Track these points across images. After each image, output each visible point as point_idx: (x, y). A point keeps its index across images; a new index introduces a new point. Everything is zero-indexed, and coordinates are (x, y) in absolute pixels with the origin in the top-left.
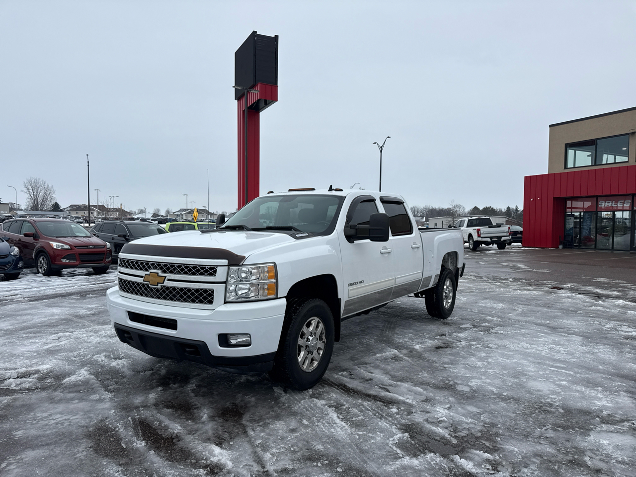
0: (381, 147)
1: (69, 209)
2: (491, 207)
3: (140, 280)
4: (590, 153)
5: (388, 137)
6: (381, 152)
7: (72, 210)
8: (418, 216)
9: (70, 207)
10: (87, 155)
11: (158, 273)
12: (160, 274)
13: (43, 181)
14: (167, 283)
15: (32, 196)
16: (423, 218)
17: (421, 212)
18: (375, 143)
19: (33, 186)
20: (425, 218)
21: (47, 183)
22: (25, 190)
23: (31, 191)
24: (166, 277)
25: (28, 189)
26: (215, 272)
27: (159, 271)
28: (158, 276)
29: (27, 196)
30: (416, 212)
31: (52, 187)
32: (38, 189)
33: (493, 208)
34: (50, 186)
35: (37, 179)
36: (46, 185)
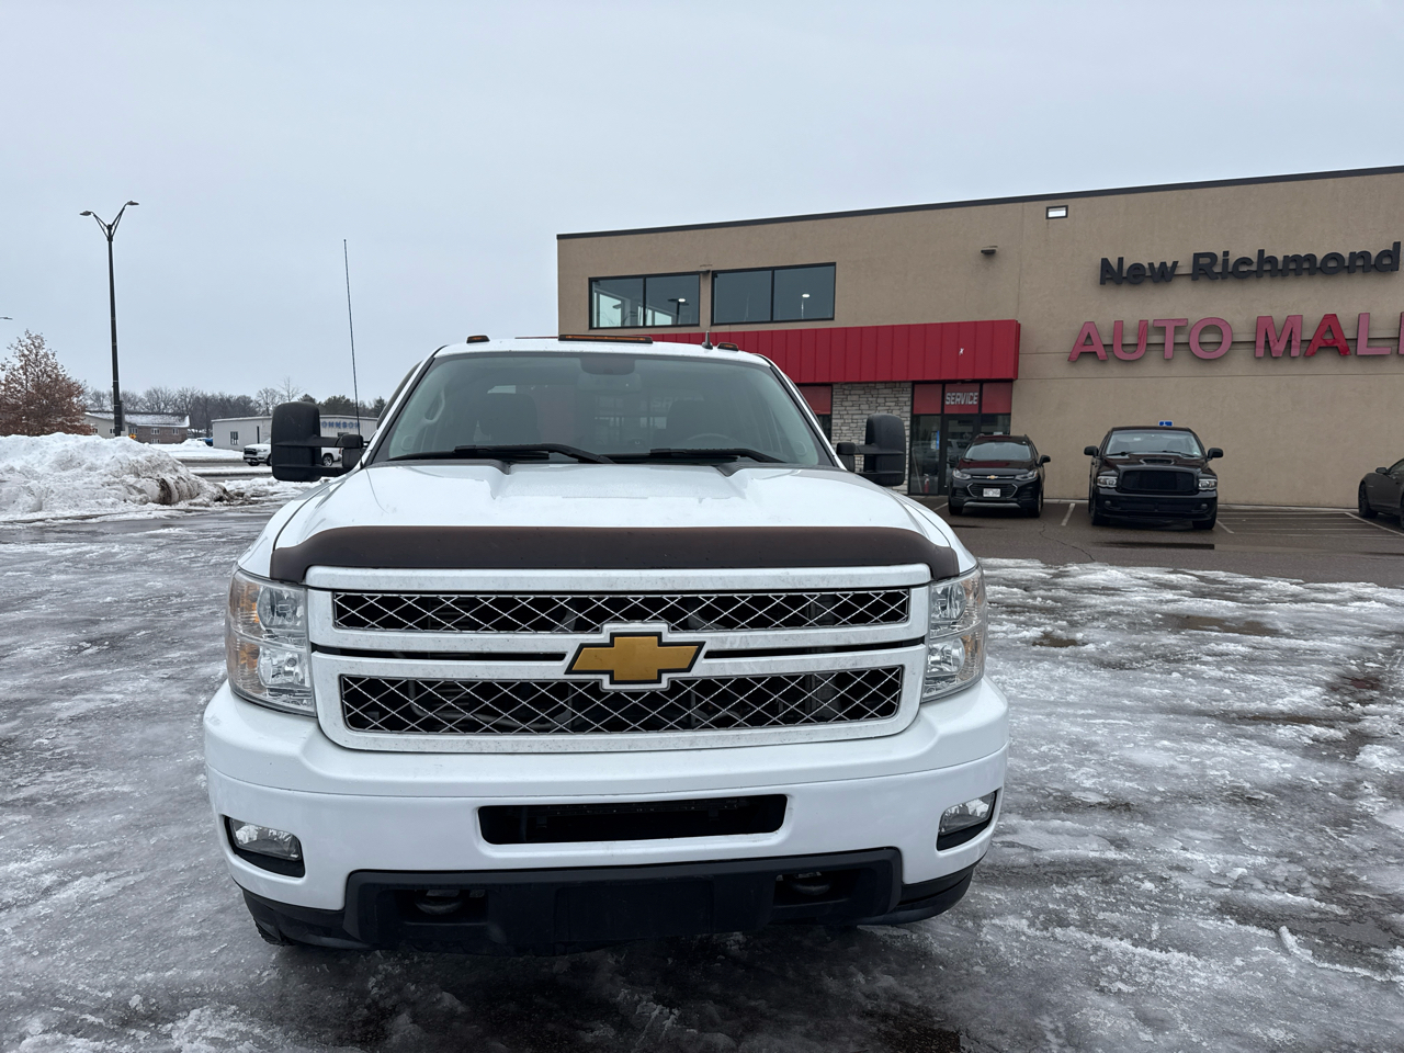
0: (110, 227)
2: (344, 397)
3: (555, 671)
4: (619, 302)
5: (131, 203)
6: (110, 239)
8: (167, 414)
11: (659, 635)
12: (669, 637)
14: (704, 668)
16: (183, 419)
17: (175, 404)
18: (87, 213)
20: (187, 418)
24: (701, 645)
26: (904, 607)
27: (661, 627)
28: (661, 644)
30: (162, 405)
33: (348, 400)
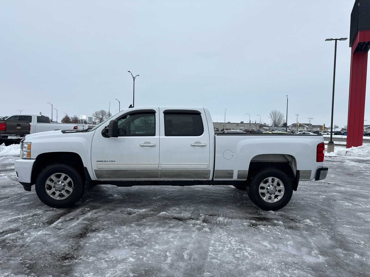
1: (292, 126)
7: (293, 126)
9: (292, 125)
10: (287, 96)
13: (279, 111)
15: (273, 119)
19: (274, 114)
21: (280, 112)
22: (270, 116)
23: (273, 117)
25: (272, 116)
29: (271, 119)
31: (283, 114)
32: (276, 116)
34: (282, 114)
35: (276, 110)
36: (280, 113)
